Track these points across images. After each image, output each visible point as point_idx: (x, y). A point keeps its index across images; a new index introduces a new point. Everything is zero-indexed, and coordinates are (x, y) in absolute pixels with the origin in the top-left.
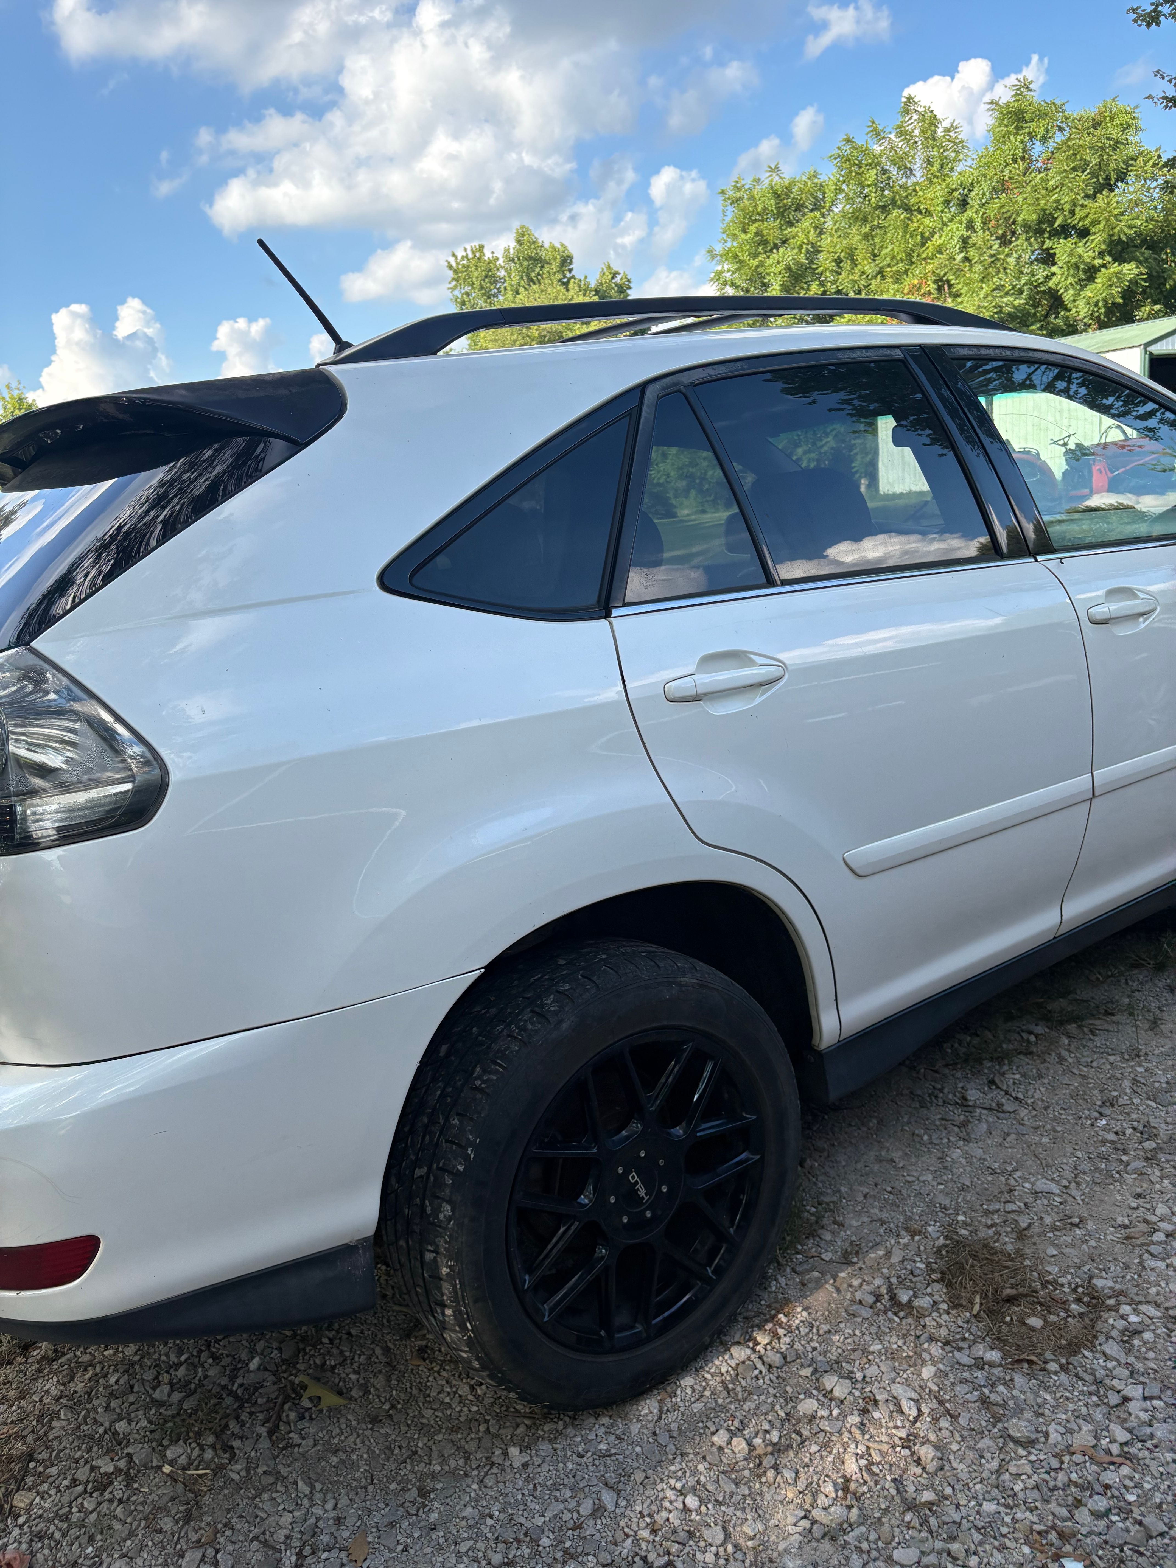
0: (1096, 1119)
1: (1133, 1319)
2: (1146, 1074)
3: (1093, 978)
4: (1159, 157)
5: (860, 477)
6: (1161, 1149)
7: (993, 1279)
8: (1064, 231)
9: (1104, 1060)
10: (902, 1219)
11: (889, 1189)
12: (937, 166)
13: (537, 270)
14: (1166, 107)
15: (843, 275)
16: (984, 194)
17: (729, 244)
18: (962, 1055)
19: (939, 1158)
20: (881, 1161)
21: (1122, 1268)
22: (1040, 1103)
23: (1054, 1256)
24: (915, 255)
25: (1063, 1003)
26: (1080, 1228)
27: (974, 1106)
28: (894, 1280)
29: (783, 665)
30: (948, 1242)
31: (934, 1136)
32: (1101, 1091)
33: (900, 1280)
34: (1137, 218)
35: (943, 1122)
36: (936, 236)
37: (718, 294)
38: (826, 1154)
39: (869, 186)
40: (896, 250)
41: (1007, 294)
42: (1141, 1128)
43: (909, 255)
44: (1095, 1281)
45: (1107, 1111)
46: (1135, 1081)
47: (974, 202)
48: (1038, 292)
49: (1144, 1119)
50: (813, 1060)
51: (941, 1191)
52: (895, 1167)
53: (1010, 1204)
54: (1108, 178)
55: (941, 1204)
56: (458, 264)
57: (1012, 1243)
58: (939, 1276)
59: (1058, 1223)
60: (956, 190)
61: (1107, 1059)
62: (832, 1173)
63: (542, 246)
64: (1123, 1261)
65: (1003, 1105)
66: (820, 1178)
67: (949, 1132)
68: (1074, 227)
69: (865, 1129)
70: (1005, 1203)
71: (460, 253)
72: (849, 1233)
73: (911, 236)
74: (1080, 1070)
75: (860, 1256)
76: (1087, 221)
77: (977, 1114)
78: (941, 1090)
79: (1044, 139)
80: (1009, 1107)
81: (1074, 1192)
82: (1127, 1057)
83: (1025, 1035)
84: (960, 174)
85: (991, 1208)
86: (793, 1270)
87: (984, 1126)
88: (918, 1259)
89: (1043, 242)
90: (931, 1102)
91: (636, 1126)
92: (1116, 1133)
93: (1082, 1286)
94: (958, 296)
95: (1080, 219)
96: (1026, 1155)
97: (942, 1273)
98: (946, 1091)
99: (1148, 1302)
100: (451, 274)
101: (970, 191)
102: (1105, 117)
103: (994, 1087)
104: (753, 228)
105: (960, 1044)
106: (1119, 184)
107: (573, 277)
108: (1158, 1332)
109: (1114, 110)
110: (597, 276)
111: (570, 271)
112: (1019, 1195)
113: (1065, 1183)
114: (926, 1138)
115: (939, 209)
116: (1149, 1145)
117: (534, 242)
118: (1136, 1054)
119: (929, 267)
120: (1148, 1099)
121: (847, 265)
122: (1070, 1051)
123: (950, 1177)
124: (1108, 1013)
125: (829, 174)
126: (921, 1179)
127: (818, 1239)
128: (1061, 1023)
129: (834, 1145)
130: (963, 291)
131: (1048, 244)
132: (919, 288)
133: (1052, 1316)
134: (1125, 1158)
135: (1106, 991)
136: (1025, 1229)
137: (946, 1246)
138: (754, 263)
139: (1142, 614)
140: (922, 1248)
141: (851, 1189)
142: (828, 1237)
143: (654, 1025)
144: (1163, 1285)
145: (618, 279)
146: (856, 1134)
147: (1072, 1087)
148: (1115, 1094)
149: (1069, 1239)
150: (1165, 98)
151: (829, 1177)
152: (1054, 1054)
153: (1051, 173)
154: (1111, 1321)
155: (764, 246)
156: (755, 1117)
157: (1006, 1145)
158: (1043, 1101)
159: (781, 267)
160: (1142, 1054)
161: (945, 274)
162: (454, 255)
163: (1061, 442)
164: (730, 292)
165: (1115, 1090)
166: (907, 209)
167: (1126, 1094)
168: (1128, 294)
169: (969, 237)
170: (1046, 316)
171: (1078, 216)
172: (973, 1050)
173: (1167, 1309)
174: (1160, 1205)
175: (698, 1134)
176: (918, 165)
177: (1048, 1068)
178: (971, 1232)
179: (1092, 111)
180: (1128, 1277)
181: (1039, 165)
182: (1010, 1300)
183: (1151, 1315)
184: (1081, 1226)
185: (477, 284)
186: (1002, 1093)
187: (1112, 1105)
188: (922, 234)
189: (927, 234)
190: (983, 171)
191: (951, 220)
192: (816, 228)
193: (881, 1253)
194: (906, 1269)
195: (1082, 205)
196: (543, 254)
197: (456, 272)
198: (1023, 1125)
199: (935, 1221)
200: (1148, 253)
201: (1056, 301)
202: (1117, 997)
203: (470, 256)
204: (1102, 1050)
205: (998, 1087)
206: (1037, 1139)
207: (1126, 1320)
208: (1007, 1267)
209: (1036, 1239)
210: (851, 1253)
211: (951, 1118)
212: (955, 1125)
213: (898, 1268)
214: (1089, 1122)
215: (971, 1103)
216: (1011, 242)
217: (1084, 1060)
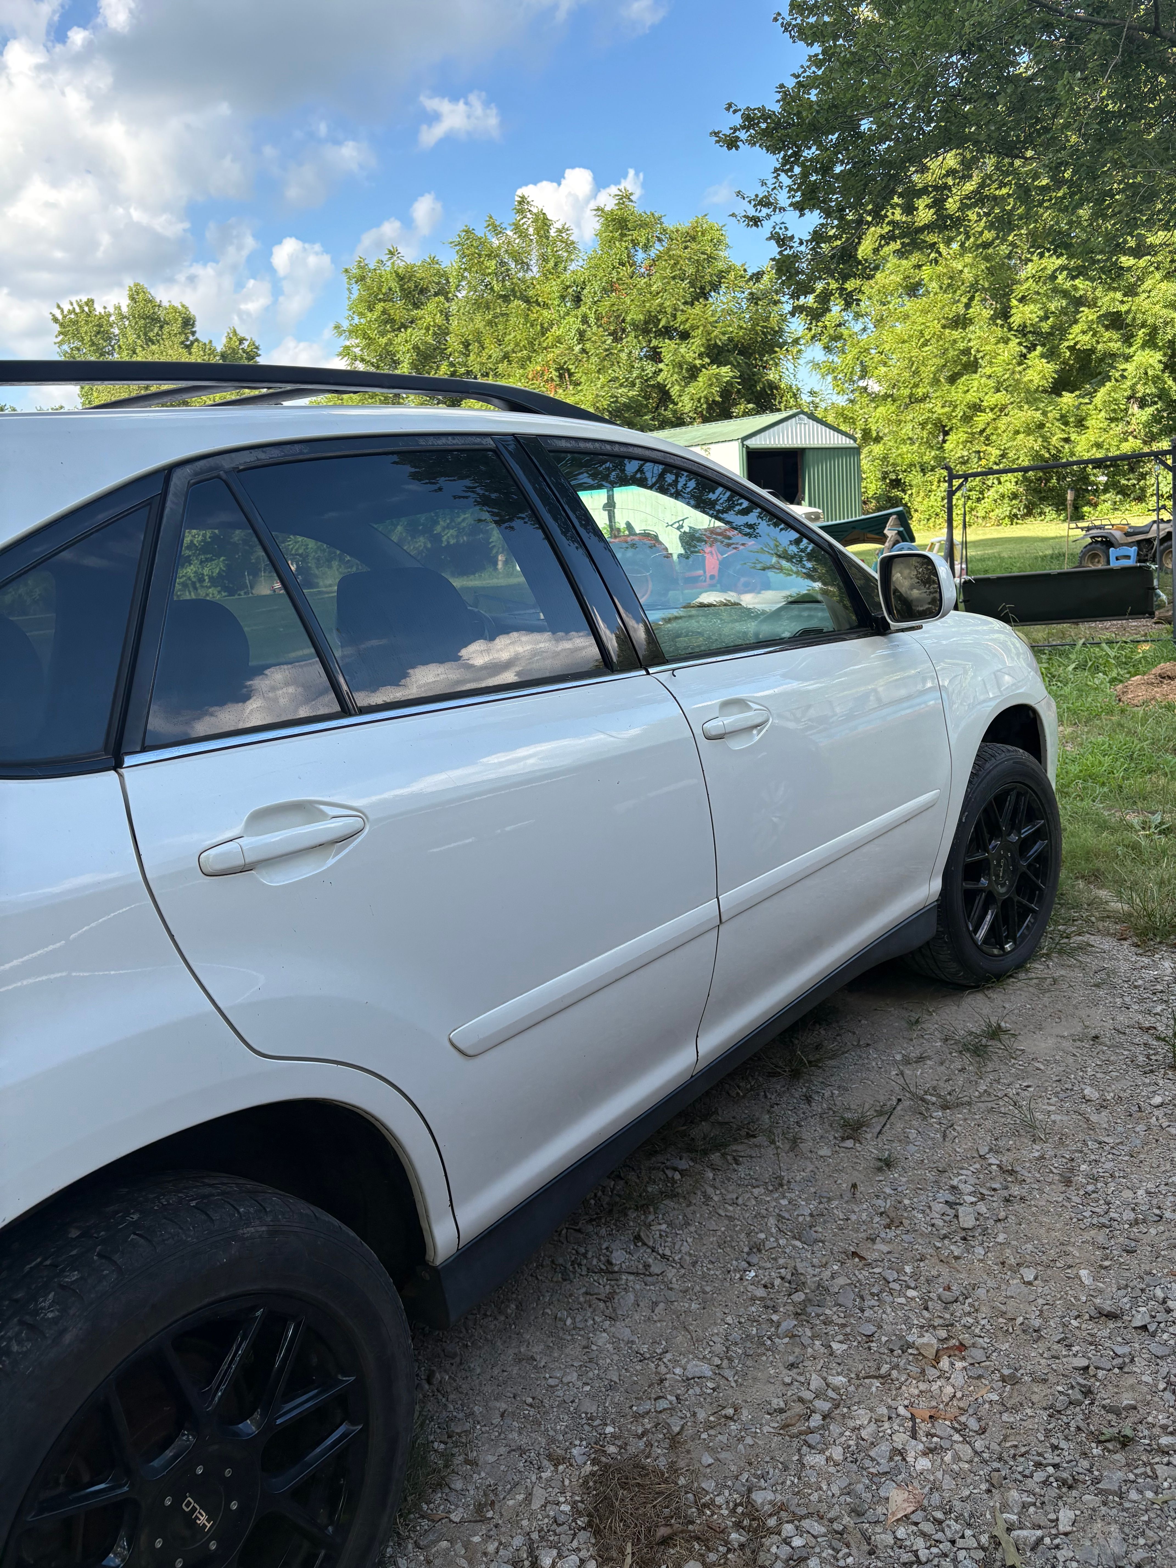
0: (745, 1271)
1: (797, 1542)
2: (790, 1207)
3: (734, 1094)
4: (745, 270)
5: (497, 553)
6: (810, 1300)
7: (645, 1515)
8: (667, 332)
9: (749, 1195)
10: (543, 1442)
11: (530, 1400)
12: (551, 264)
13: (156, 330)
14: (748, 225)
15: (472, 357)
16: (595, 293)
17: (356, 320)
18: (605, 1206)
19: (585, 1347)
20: (520, 1361)
21: (781, 1471)
22: (688, 1258)
23: (709, 1465)
24: (537, 343)
25: (705, 1126)
26: (735, 1421)
27: (620, 1272)
28: (535, 1536)
29: (360, 813)
30: (596, 1468)
31: (579, 1318)
32: (748, 1235)
33: (542, 1533)
34: (730, 326)
35: (588, 1297)
36: (555, 328)
37: (349, 368)
38: (458, 1359)
39: (490, 274)
40: (519, 337)
41: (621, 385)
42: (789, 1277)
43: (531, 344)
44: (753, 1496)
45: (754, 1259)
46: (780, 1218)
47: (587, 300)
48: (648, 386)
49: (791, 1264)
50: (428, 1278)
51: (588, 1394)
52: (535, 1367)
53: (660, 1401)
54: (702, 288)
55: (586, 1413)
56: (65, 317)
57: (664, 1455)
58: (586, 1519)
59: (712, 1418)
60: (569, 287)
61: (752, 1193)
62: (465, 1387)
63: (159, 306)
64: (781, 1460)
65: (649, 1266)
66: (451, 1397)
67: (594, 1311)
68: (676, 329)
69: (502, 1318)
70: (656, 1399)
71: (66, 307)
72: (483, 1474)
73: (532, 326)
74: (726, 1210)
75: (496, 1507)
76: (687, 326)
77: (623, 1282)
78: (585, 1255)
79: (646, 248)
80: (655, 1269)
81: (728, 1373)
82: (771, 1188)
83: (670, 1173)
84: (573, 272)
85: (641, 1410)
86: (417, 1545)
87: (631, 1297)
88: (562, 1499)
89: (650, 341)
90: (574, 1272)
91: (187, 1438)
92: (765, 1286)
93: (741, 1504)
94: (579, 384)
95: (681, 323)
96: (676, 1328)
97: (589, 1515)
98: (590, 1255)
99: (809, 1515)
100: (57, 328)
101: (583, 289)
102: (697, 232)
103: (640, 1244)
104: (379, 306)
105: (603, 1192)
106: (713, 294)
107: (197, 340)
108: (824, 1555)
109: (705, 226)
110: (224, 340)
111: (193, 333)
112: (671, 1385)
113: (717, 1361)
114: (569, 1322)
115: (556, 303)
116: (799, 1297)
117: (150, 301)
118: (779, 1184)
119: (550, 356)
120: (794, 1238)
121: (474, 347)
122: (715, 1188)
123: (596, 1372)
124: (749, 1136)
125: (450, 261)
126: (565, 1380)
127: (447, 1490)
128: (705, 1153)
129: (467, 1346)
130: (582, 380)
131: (654, 343)
132: (542, 375)
133: (711, 1554)
134: (775, 1317)
135: (746, 1107)
136: (678, 1434)
137: (593, 1474)
138: (383, 341)
139: (756, 726)
140: (567, 1482)
141: (486, 1407)
142: (458, 1485)
143: (207, 1301)
144: (825, 1488)
145: (246, 343)
146: (492, 1327)
147: (719, 1233)
148: (762, 1236)
149: (723, 1438)
150: (746, 217)
151: (461, 1393)
152: (699, 1193)
153: (654, 279)
154: (774, 1549)
155: (391, 324)
156: (353, 1378)
157: (655, 1318)
158: (690, 1255)
159: (409, 346)
160: (785, 1182)
161: (565, 363)
162: (59, 307)
163: (676, 525)
164: (361, 367)
165: (761, 1231)
166: (527, 301)
167: (772, 1235)
168: (726, 393)
169: (585, 331)
170: (657, 408)
171: (679, 320)
172: (618, 1199)
173: (831, 1521)
174: (814, 1376)
175: (279, 1422)
176: (534, 260)
177: (694, 1213)
178: (620, 1447)
179: (685, 225)
180: (788, 1483)
181: (643, 270)
182: (666, 1541)
183: (815, 1533)
184: (735, 1418)
185: (87, 339)
186: (649, 1250)
187: (759, 1251)
188: (542, 325)
189: (546, 325)
190: (593, 272)
191: (568, 314)
192: (441, 312)
193: (520, 1497)
194: (548, 1516)
195: (682, 311)
196: (162, 314)
197: (62, 325)
198: (671, 1289)
199: (581, 1440)
200: (740, 358)
201: (665, 396)
202: (757, 1114)
203: (78, 310)
204: (746, 1182)
205: (644, 1244)
206: (687, 1305)
207: (789, 1544)
208: (660, 1493)
209: (690, 1445)
210: (485, 1505)
211: (596, 1291)
212: (600, 1300)
213: (540, 1516)
214: (738, 1276)
215: (616, 1269)
216: (622, 339)
217: (729, 1196)
